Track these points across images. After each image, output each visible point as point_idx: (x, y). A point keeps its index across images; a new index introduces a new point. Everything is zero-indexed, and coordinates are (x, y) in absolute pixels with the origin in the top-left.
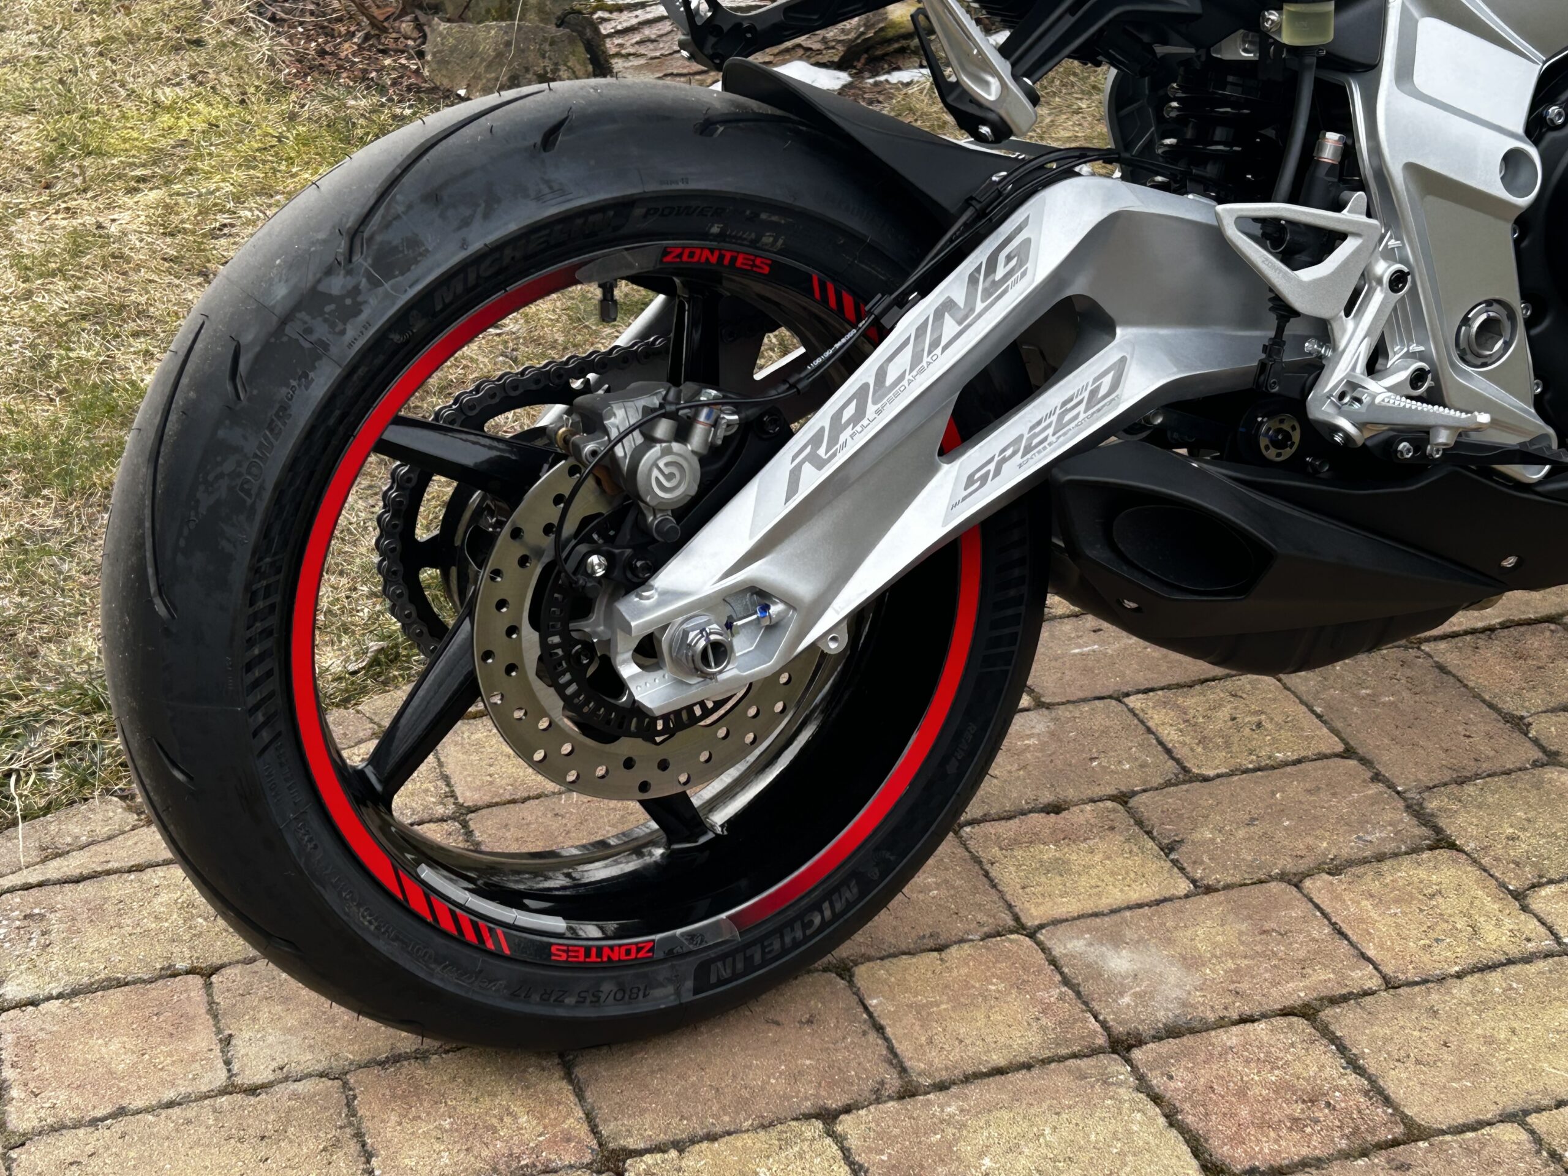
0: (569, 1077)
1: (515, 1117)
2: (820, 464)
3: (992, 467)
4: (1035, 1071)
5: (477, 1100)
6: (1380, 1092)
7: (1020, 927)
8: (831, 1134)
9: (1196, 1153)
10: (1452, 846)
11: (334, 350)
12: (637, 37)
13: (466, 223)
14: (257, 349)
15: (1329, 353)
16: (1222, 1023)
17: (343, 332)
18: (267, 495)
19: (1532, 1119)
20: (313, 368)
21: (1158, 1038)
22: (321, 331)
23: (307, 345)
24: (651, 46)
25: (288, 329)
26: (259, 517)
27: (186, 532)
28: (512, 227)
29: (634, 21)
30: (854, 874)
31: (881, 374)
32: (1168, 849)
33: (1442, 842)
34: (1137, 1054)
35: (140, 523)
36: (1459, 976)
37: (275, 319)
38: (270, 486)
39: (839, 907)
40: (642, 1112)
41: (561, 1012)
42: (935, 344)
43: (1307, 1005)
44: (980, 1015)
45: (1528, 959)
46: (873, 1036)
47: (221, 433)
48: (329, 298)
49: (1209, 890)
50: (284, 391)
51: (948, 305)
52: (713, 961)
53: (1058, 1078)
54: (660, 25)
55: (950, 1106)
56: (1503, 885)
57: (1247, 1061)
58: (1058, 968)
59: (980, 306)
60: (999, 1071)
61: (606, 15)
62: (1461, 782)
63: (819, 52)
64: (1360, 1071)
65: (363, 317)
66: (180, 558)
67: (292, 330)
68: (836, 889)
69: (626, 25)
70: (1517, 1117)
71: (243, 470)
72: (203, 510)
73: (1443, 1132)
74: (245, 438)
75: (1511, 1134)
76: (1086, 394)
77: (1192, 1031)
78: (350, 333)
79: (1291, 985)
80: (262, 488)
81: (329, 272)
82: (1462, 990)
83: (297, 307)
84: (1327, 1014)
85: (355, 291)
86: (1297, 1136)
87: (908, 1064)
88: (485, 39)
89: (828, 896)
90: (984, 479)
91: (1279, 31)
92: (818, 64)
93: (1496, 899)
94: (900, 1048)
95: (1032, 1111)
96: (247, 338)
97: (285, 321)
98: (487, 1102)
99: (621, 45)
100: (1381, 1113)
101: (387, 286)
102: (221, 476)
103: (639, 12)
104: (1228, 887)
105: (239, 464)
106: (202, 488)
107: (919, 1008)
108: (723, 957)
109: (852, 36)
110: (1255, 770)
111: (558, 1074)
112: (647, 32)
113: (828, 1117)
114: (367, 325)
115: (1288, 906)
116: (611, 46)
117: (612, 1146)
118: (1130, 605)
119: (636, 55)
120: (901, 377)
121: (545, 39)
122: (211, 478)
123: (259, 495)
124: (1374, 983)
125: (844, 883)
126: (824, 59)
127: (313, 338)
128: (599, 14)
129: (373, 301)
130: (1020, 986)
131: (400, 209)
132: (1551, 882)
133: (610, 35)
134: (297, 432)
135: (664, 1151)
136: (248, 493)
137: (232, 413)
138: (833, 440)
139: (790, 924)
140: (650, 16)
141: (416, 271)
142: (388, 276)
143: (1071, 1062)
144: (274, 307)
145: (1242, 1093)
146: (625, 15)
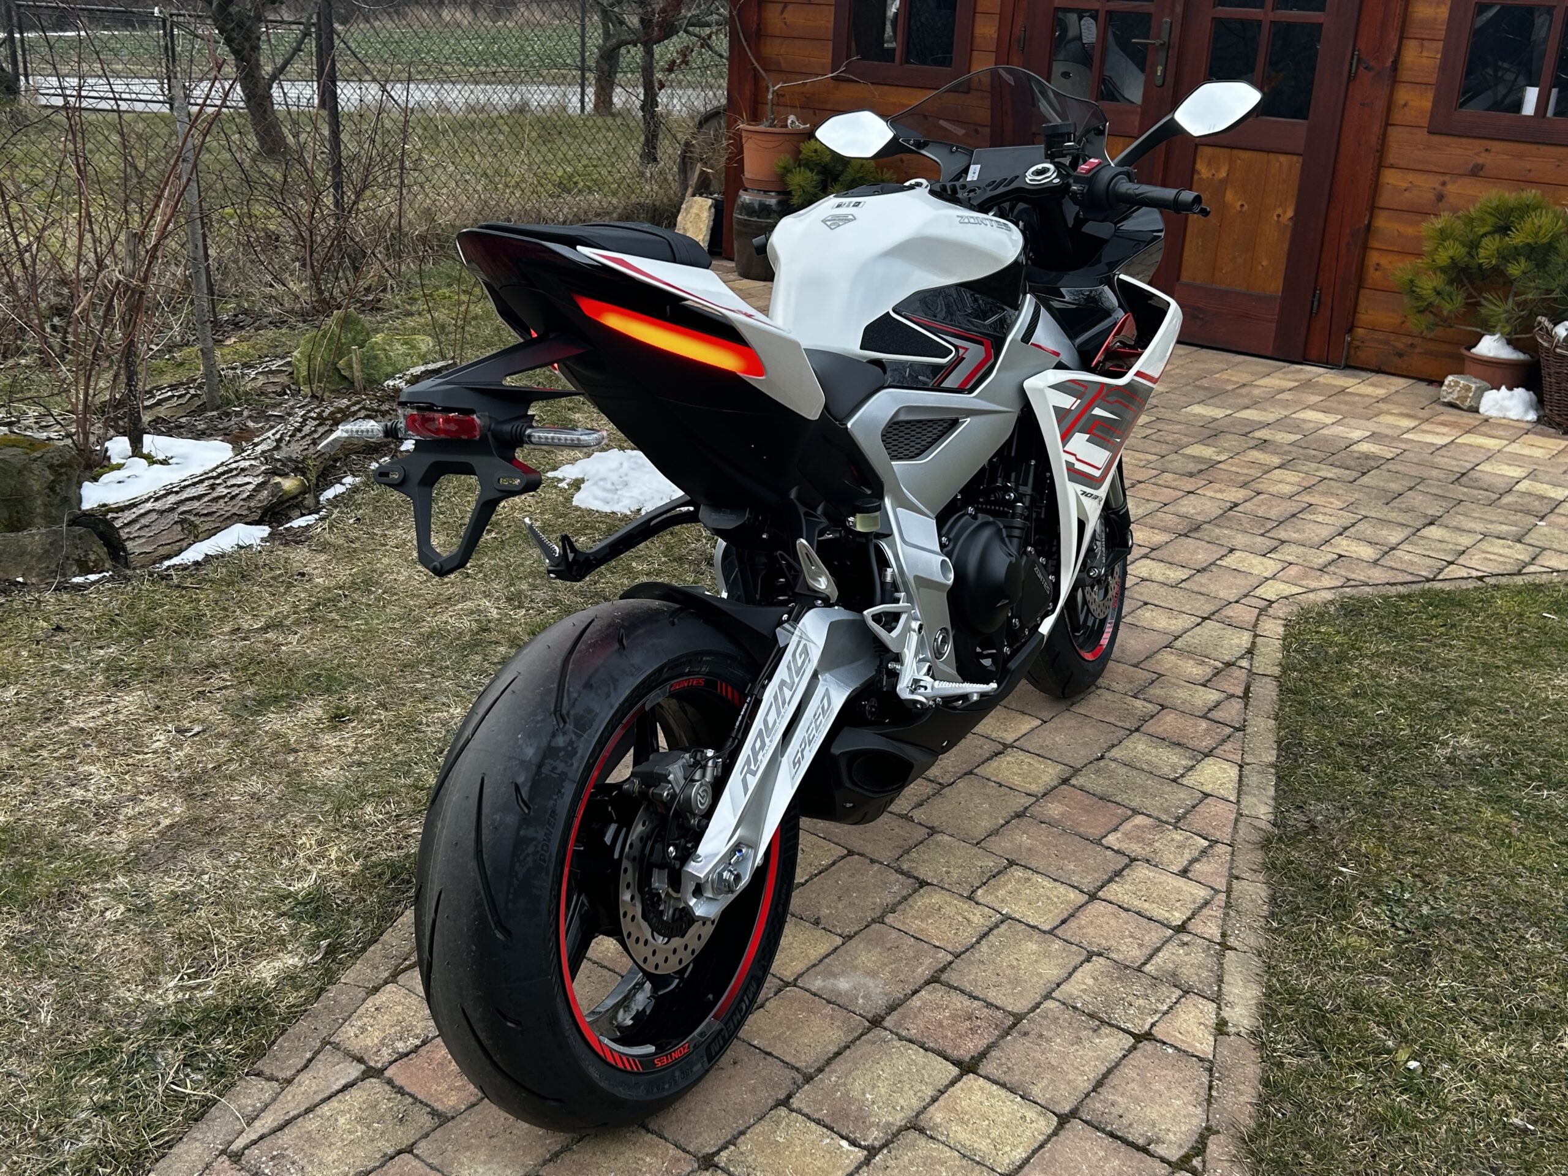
0: (648, 1131)
1: (644, 1160)
2: (754, 774)
3: (799, 755)
4: (853, 1048)
5: (616, 1159)
6: (992, 1005)
7: (787, 984)
8: (792, 1110)
9: (946, 1059)
10: (928, 884)
11: (570, 776)
12: (138, 526)
13: (608, 695)
14: (529, 784)
15: (898, 667)
16: (907, 998)
17: (572, 765)
18: (553, 860)
19: (1054, 995)
20: (563, 787)
21: (888, 1014)
22: (561, 767)
23: (555, 776)
24: (147, 530)
25: (543, 770)
26: (551, 872)
27: (512, 890)
28: (628, 692)
29: (134, 516)
30: (752, 978)
31: (766, 722)
32: (817, 923)
33: (923, 884)
34: (886, 1024)
35: (478, 893)
36: (978, 942)
37: (534, 767)
38: (554, 854)
39: (751, 996)
40: (700, 1133)
41: (666, 1094)
42: (784, 703)
43: (933, 976)
44: (807, 1030)
45: (997, 926)
46: (769, 1058)
47: (522, 833)
48: (559, 749)
49: (850, 937)
50: (551, 802)
51: (783, 683)
52: (710, 1044)
53: (862, 1047)
54: (149, 516)
55: (830, 1078)
56: (961, 896)
57: (932, 1011)
58: (820, 997)
59: (796, 680)
60: (838, 1054)
61: (115, 515)
62: (908, 852)
63: (246, 516)
64: (976, 998)
65: (579, 755)
66: (511, 905)
67: (545, 770)
68: (747, 988)
69: (129, 519)
70: (1048, 996)
71: (539, 849)
72: (520, 876)
73: (1028, 1013)
74: (536, 832)
75: (1050, 1004)
76: (820, 710)
77: (899, 1005)
78: (575, 764)
79: (920, 970)
80: (550, 856)
81: (554, 735)
82: (984, 946)
83: (544, 757)
84: (944, 977)
85: (571, 743)
86: (977, 1036)
87: (797, 1065)
88: (31, 543)
89: (745, 993)
90: (799, 761)
91: (855, 526)
92: (247, 523)
93: (964, 903)
94: (787, 1059)
95: (867, 1066)
96: (520, 780)
97: (540, 766)
98: (622, 1159)
99: (129, 533)
100: (999, 1014)
101: (585, 736)
102: (528, 855)
103: (134, 510)
104: (856, 933)
105: (536, 846)
106: (518, 864)
107: (779, 1037)
108: (713, 1040)
109: (265, 503)
110: (820, 873)
111: (643, 1132)
112: (143, 521)
113: (785, 1102)
114: (583, 757)
115: (890, 934)
116: (123, 534)
117: (700, 1155)
118: (849, 805)
119: (139, 537)
120: (775, 722)
121: (75, 537)
122: (522, 858)
123: (550, 860)
124: (950, 958)
125: (750, 983)
126: (248, 520)
127: (558, 771)
128: (110, 515)
129: (581, 746)
130: (811, 1011)
131: (575, 695)
132: (978, 888)
133: (121, 528)
134: (563, 823)
135: (727, 1148)
136: (544, 861)
137: (525, 821)
138: (756, 761)
139: (734, 1013)
140: (142, 511)
141: (595, 725)
142: (584, 731)
143: (863, 1038)
144: (530, 761)
145: (941, 1025)
146: (127, 513)
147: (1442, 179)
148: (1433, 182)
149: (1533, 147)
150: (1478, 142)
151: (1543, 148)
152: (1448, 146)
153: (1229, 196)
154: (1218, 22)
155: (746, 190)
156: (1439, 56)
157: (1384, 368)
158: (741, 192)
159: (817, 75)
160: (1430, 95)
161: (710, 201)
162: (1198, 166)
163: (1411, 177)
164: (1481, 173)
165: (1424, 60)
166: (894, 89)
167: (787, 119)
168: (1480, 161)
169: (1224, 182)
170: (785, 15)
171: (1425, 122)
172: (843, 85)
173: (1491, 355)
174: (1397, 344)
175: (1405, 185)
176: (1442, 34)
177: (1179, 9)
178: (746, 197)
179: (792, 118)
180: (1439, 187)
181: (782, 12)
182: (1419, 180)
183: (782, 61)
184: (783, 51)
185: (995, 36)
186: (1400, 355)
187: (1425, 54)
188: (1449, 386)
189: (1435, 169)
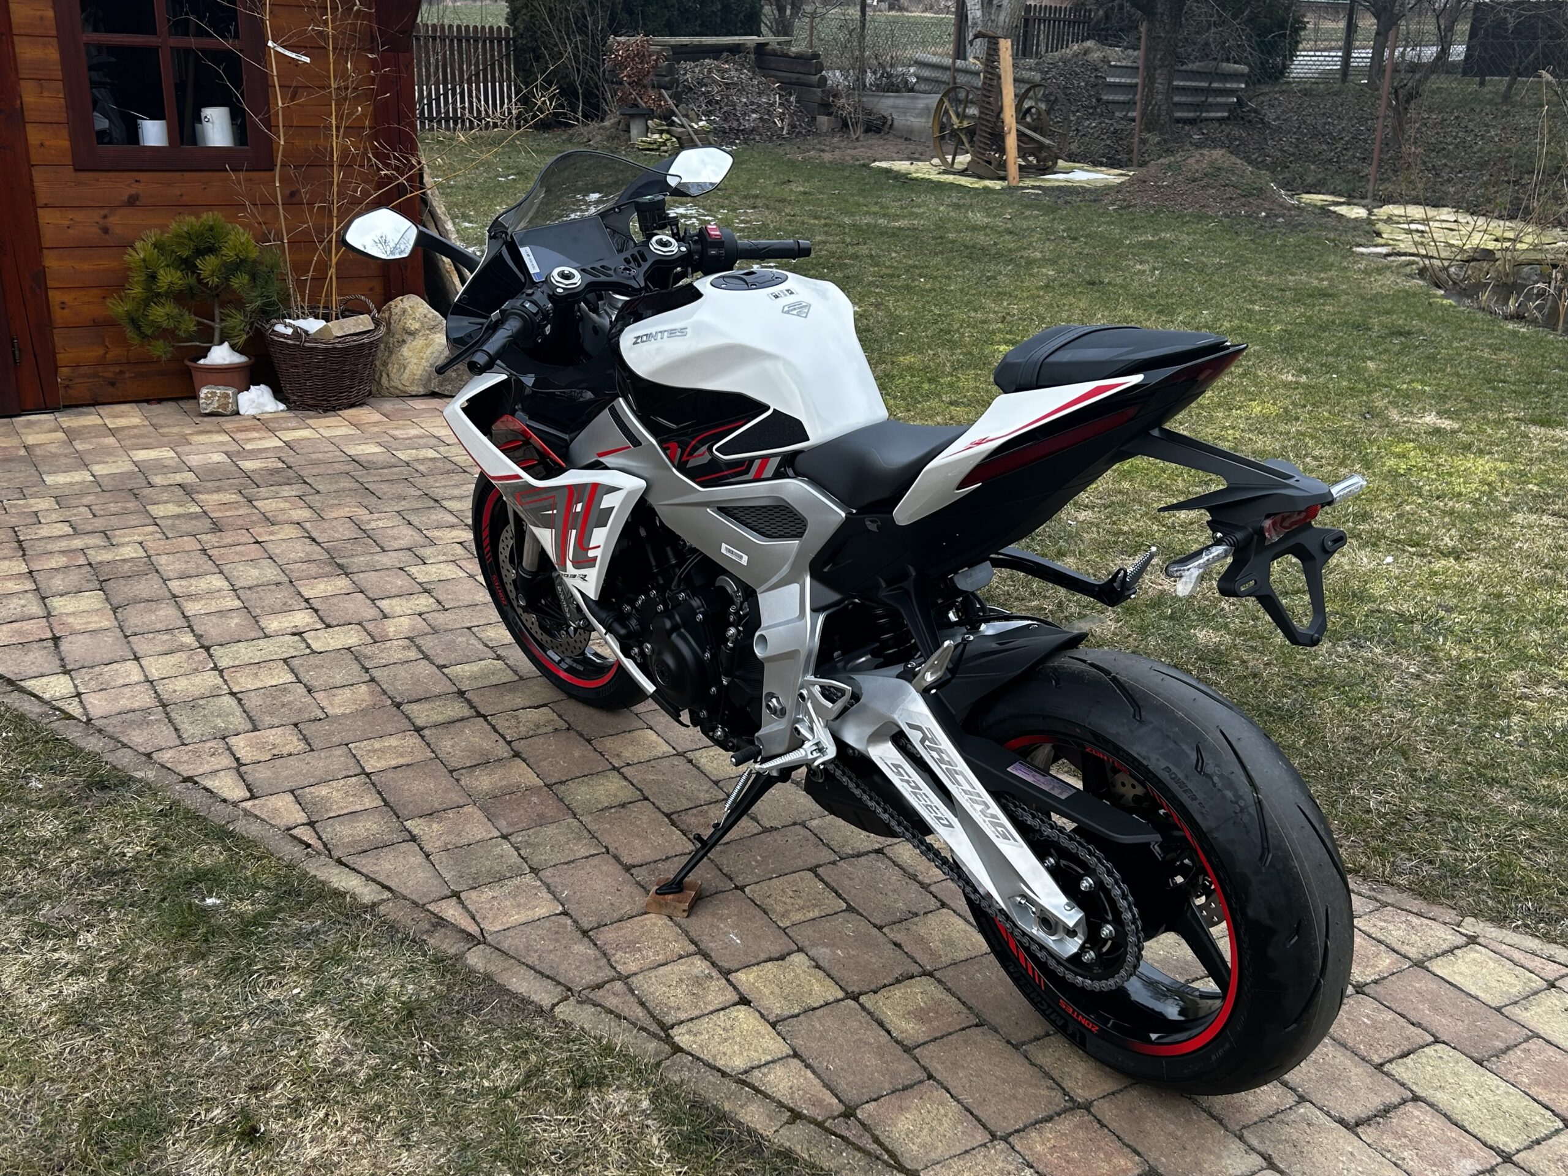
147: (103, 212)
148: (95, 216)
149: (177, 175)
150: (126, 174)
151: (187, 175)
152: (97, 180)
156: (61, 95)
157: (100, 399)
160: (65, 133)
163: (70, 214)
164: (138, 203)
165: (47, 100)
168: (133, 191)
171: (68, 160)
173: (227, 362)
174: (105, 374)
175: (67, 223)
176: (59, 75)
180: (101, 221)
182: (79, 216)
186: (113, 384)
187: (45, 94)
188: (207, 398)
189: (92, 204)
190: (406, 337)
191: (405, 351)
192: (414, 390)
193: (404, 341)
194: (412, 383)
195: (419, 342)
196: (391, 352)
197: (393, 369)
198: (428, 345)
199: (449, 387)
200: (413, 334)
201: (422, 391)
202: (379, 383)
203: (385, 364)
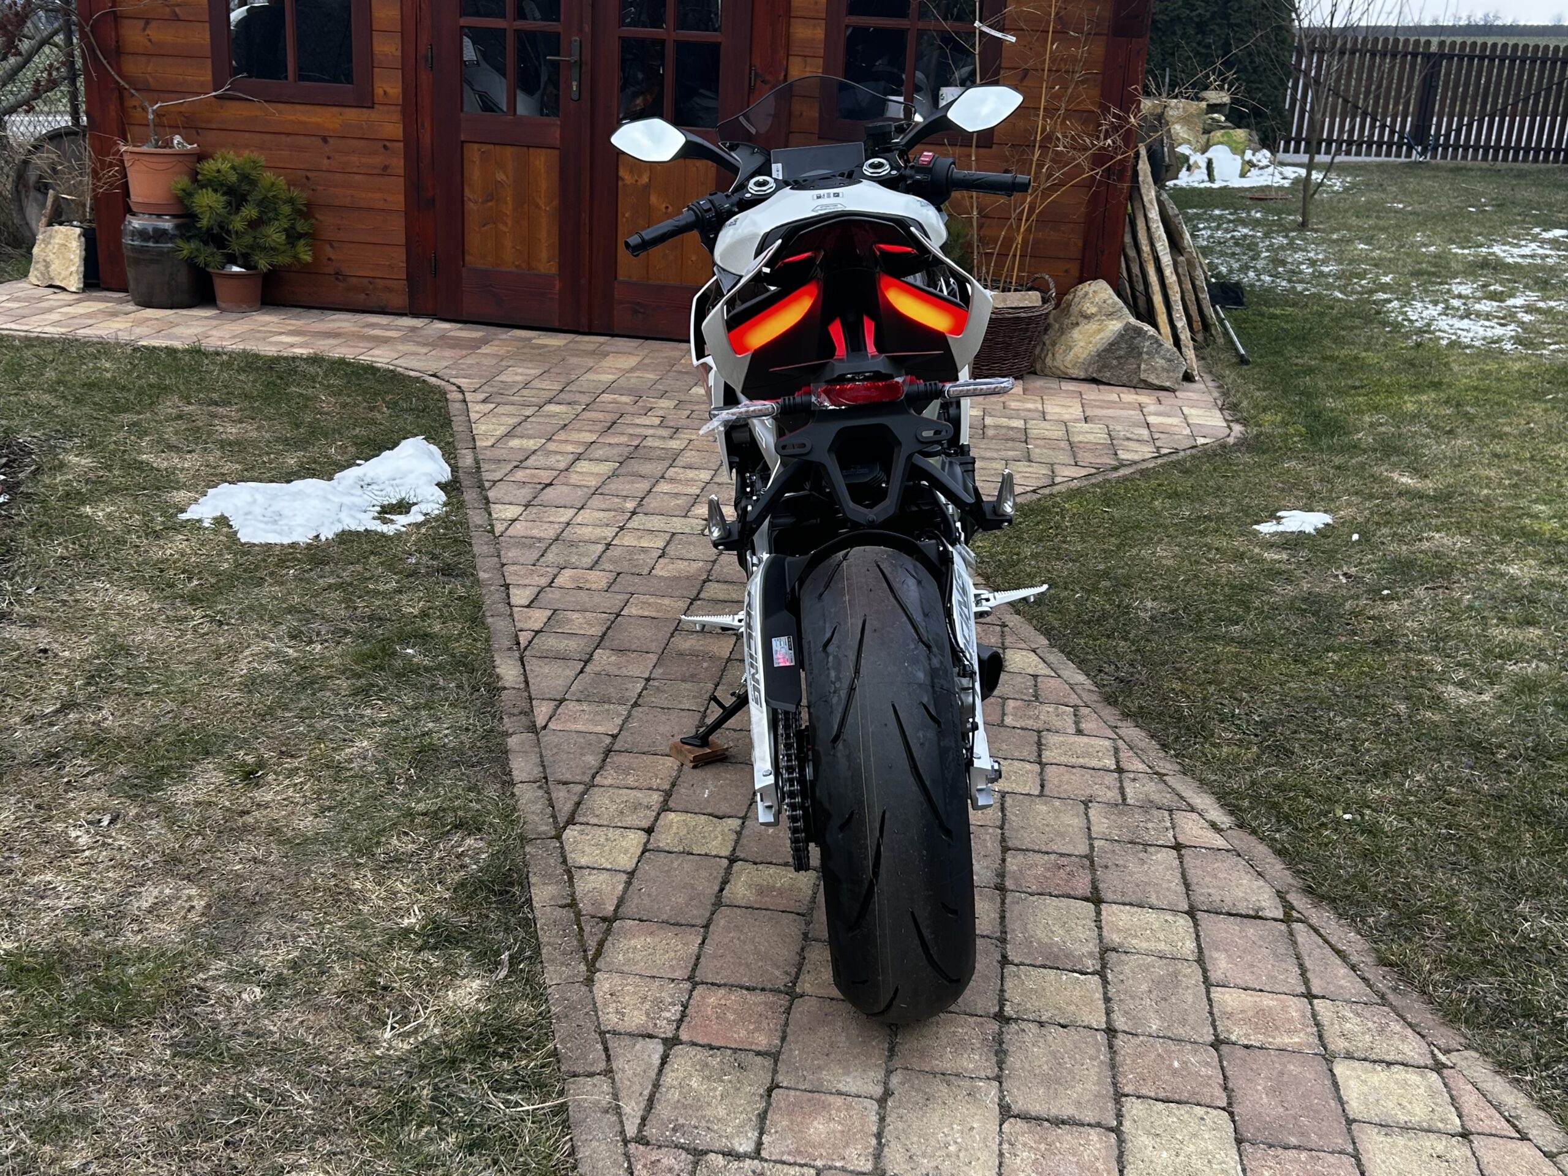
70: (1091, 838)
73: (1092, 853)
75: (1098, 843)
86: (1077, 878)
96: (925, 700)
153: (654, 199)
154: (623, 40)
155: (134, 214)
158: (128, 217)
159: (199, 94)
161: (78, 231)
162: (622, 173)
166: (288, 107)
167: (172, 140)
169: (647, 187)
170: (148, 32)
172: (228, 103)
176: (821, 52)
177: (587, 29)
178: (136, 223)
179: (177, 139)
181: (144, 29)
183: (151, 80)
184: (149, 70)
185: (399, 53)
187: (810, 70)
190: (1080, 319)
191: (1076, 333)
192: (1075, 372)
193: (1077, 324)
194: (1074, 366)
195: (1092, 326)
196: (1063, 333)
197: (1060, 349)
198: (1100, 331)
199: (1108, 374)
200: (1088, 317)
201: (1082, 375)
202: (1044, 362)
203: (1054, 344)
